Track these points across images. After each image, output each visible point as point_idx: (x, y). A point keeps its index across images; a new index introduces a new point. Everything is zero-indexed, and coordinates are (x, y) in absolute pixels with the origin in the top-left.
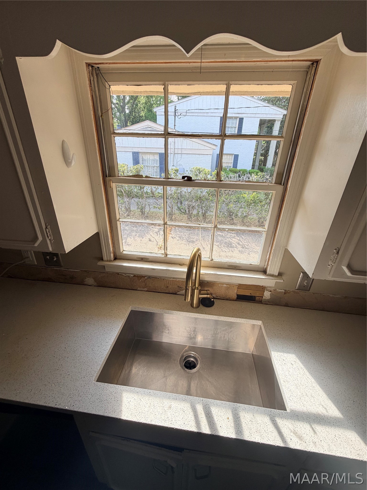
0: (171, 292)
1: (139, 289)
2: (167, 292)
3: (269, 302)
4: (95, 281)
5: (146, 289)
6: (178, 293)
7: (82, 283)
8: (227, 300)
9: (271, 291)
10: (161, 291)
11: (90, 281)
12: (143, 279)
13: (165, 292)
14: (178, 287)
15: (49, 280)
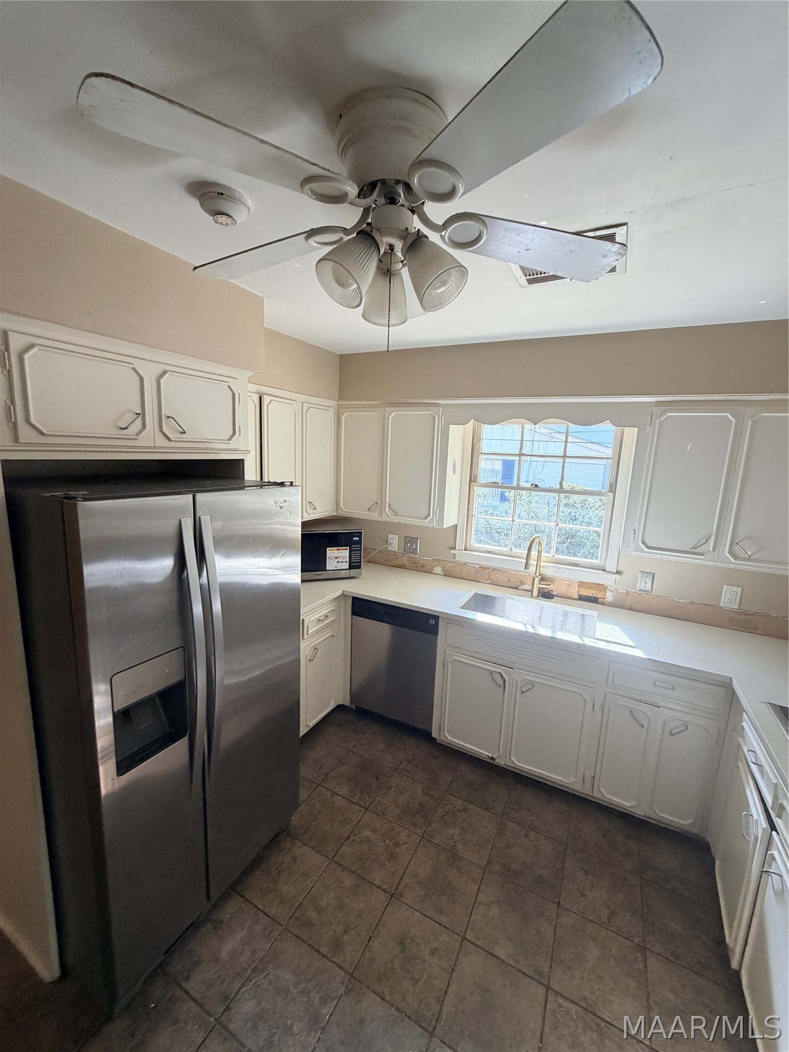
0: (512, 586)
1: (482, 581)
2: (509, 585)
3: (611, 604)
4: (443, 570)
5: (489, 582)
6: (519, 588)
7: (430, 572)
8: (568, 598)
9: (613, 592)
10: (503, 585)
11: (438, 570)
12: (487, 571)
13: (507, 585)
14: (520, 581)
15: (402, 567)
